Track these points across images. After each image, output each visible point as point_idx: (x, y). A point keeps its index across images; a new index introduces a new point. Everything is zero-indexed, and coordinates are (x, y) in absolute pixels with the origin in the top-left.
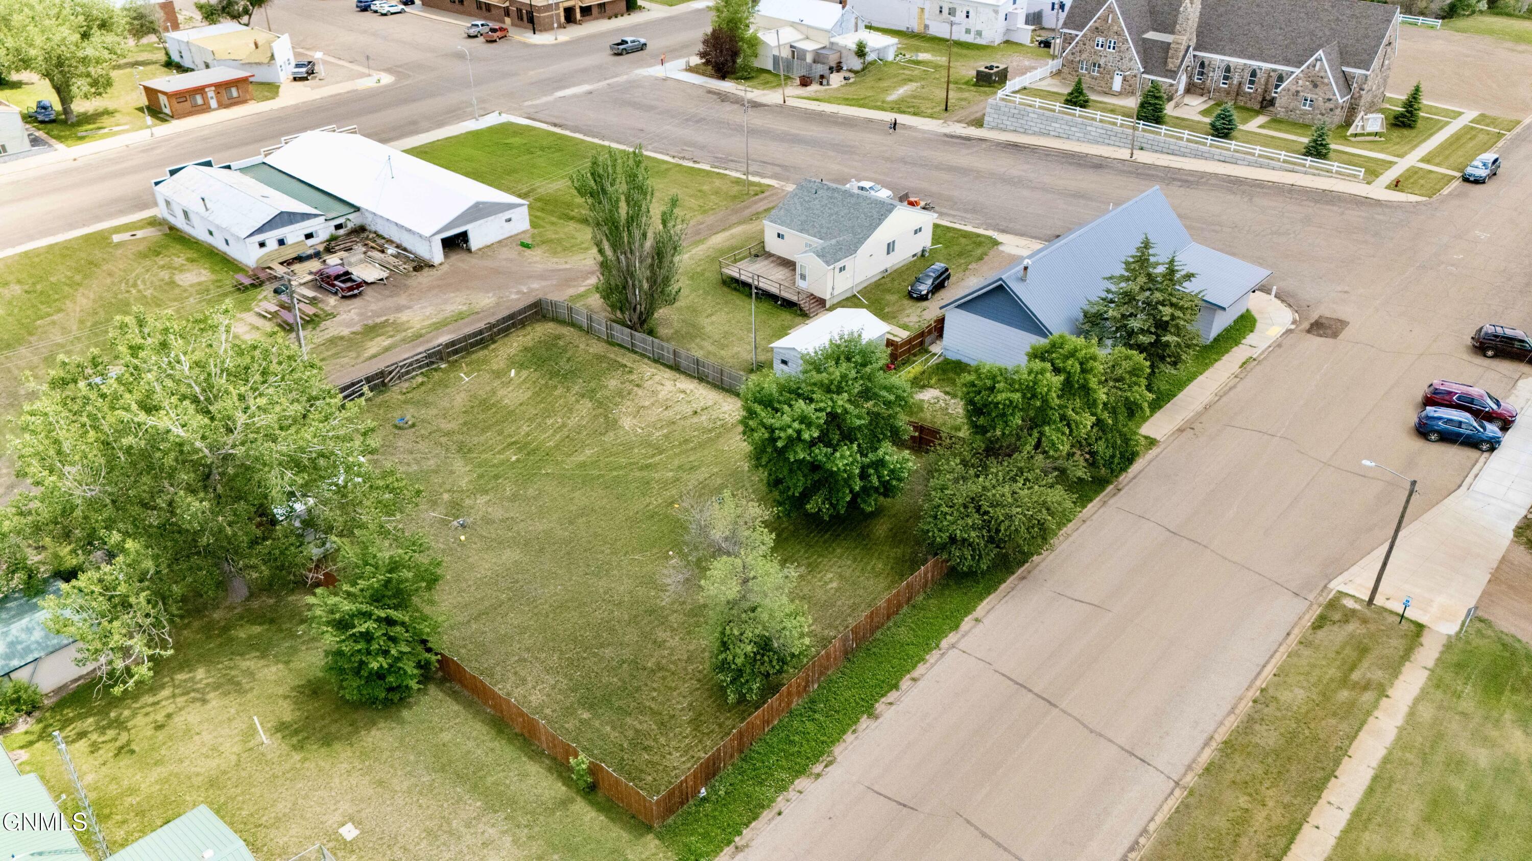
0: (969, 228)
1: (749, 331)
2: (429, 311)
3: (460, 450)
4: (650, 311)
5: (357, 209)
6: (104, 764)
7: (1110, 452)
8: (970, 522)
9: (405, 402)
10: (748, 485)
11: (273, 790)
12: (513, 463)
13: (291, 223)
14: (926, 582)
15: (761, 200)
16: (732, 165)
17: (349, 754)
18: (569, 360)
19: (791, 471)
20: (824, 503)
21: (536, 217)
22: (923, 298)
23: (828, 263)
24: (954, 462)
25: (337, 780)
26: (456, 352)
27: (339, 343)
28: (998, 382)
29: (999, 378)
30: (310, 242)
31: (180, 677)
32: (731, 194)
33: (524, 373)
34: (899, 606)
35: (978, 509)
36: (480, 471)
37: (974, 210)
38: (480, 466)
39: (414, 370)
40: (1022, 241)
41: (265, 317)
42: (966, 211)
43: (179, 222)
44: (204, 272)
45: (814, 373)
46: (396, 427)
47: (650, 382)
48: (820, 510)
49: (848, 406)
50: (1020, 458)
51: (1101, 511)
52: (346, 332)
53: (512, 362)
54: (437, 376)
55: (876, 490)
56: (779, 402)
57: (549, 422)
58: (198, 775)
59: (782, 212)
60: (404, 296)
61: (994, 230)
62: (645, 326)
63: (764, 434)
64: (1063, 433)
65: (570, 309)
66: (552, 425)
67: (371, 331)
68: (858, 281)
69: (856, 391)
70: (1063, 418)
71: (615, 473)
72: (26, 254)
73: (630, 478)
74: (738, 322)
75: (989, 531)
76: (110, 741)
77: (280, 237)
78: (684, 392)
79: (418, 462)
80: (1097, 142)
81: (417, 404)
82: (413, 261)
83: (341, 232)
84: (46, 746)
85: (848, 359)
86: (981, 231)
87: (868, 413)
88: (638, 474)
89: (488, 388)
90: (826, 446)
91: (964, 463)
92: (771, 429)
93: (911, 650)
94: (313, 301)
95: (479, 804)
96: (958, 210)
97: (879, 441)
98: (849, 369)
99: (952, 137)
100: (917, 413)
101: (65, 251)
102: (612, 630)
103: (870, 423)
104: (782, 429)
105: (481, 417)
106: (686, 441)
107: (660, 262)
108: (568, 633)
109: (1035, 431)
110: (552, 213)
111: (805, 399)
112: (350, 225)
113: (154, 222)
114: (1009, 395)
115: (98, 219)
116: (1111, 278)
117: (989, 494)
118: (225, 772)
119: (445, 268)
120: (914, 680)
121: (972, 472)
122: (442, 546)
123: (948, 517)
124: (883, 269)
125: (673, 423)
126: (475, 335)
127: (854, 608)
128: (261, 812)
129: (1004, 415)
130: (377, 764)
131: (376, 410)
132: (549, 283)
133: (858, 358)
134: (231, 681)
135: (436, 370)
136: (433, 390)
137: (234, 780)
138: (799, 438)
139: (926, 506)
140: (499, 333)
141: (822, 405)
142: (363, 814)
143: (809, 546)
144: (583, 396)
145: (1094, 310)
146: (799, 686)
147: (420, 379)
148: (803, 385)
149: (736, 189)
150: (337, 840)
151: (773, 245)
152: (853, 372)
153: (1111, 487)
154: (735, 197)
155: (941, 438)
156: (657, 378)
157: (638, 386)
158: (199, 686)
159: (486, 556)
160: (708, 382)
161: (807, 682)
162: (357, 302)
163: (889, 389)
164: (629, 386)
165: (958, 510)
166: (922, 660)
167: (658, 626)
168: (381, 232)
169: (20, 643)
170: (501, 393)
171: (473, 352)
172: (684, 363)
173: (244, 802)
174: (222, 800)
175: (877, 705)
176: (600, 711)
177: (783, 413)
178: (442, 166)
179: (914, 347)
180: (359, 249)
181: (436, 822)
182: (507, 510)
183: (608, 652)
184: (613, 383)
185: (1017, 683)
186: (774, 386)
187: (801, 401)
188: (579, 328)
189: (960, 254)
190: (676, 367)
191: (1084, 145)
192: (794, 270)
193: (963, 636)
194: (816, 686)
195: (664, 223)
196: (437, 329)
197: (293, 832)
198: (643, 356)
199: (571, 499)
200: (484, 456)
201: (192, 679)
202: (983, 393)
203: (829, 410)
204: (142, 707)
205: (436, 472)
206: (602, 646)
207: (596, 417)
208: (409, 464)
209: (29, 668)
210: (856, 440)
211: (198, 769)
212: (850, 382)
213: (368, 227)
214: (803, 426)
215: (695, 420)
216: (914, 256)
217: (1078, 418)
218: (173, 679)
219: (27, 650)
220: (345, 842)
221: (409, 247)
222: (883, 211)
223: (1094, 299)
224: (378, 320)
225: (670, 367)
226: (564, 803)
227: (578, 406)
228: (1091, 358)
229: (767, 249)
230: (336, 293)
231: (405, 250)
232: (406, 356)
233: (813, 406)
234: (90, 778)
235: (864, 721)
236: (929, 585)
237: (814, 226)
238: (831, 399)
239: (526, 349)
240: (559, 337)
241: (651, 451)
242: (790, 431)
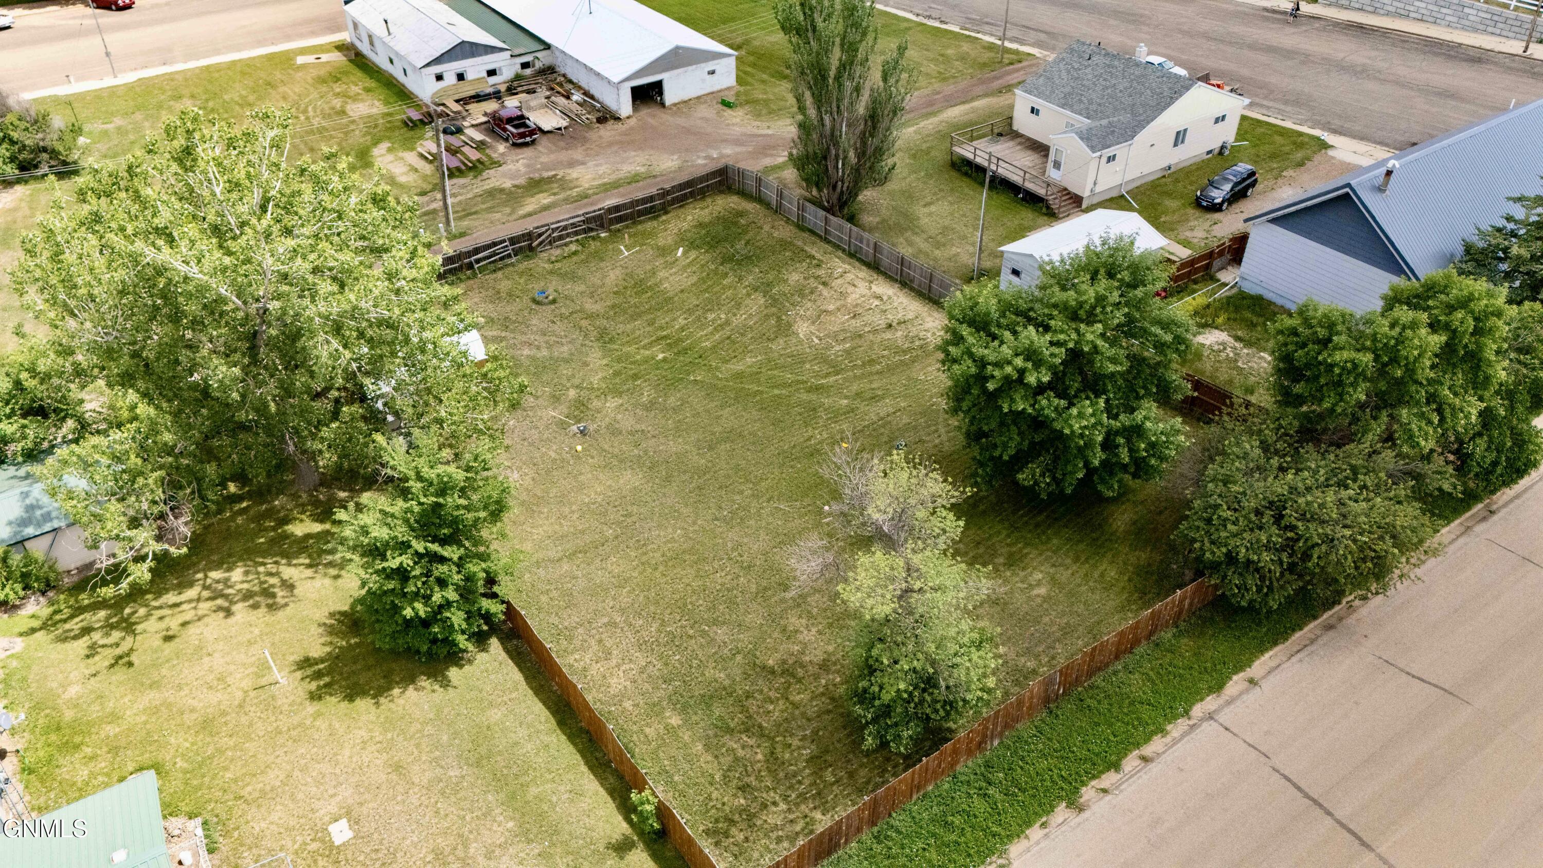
0: (1288, 124)
1: (976, 228)
2: (602, 170)
3: (600, 338)
4: (853, 192)
5: (547, 47)
6: (95, 675)
7: (1491, 457)
8: (1264, 539)
9: (551, 272)
10: (942, 430)
11: (270, 751)
12: (659, 362)
13: (473, 55)
14: (1180, 612)
15: (1018, 70)
16: (987, 28)
17: (372, 717)
18: (747, 243)
19: (1002, 424)
20: (1043, 475)
21: (745, 73)
22: (1215, 208)
23: (1093, 149)
24: (1251, 447)
25: (347, 752)
26: (620, 219)
27: (498, 196)
28: (1338, 333)
29: (1339, 328)
30: (493, 80)
31: (215, 575)
32: (981, 60)
33: (693, 254)
34: (1136, 642)
35: (1278, 518)
36: (617, 367)
37: (1297, 101)
38: (619, 360)
39: (568, 235)
40: (1362, 147)
41: (426, 158)
42: (1286, 103)
43: (364, 48)
44: (377, 103)
45: (1056, 289)
46: (534, 301)
47: (839, 281)
48: (1036, 483)
49: (1100, 343)
50: (1356, 452)
51: (1461, 541)
52: (508, 184)
53: (681, 239)
54: (593, 245)
55: (1124, 467)
56: (999, 326)
57: (710, 316)
58: (193, 710)
59: (1041, 80)
60: (580, 150)
61: (1323, 129)
62: (846, 211)
63: (968, 367)
64: (1430, 422)
65: (759, 181)
66: (714, 320)
67: (535, 185)
68: (1129, 177)
69: (1116, 321)
70: (1432, 398)
71: (776, 392)
72: (208, 67)
73: (793, 400)
74: (964, 215)
75: (1291, 556)
76: (111, 646)
77: (459, 71)
78: (879, 298)
79: (550, 347)
80: (1476, 30)
81: (563, 276)
82: (599, 111)
83: (528, 72)
84: (45, 638)
85: (1111, 275)
86: (1305, 129)
87: (1127, 357)
88: (804, 396)
89: (648, 267)
90: (1059, 396)
91: (1265, 447)
92: (982, 363)
93: (1146, 712)
94: (480, 146)
95: (511, 824)
96: (1274, 100)
97: (1138, 398)
98: (1110, 289)
99: (1274, 11)
100: (1192, 361)
101: (245, 69)
102: (732, 603)
103: (1129, 372)
104: (998, 365)
105: (633, 301)
106: (872, 362)
107: (874, 128)
108: (677, 596)
109: (1384, 413)
110: (764, 69)
111: (1037, 326)
112: (538, 65)
113: (342, 47)
114: (1353, 355)
115: (288, 38)
116: (1519, 200)
117: (1301, 500)
118: (224, 713)
119: (633, 121)
120: (1145, 759)
121: (1275, 462)
122: (553, 455)
123: (1230, 527)
124: (1166, 164)
125: (860, 336)
126: (644, 201)
127: (1067, 631)
128: (247, 779)
129: (1340, 383)
130: (401, 738)
131: (517, 278)
132: (743, 149)
133: (1126, 275)
134: (267, 593)
135: (593, 238)
136: (585, 262)
137: (231, 725)
138: (1021, 380)
139: (1197, 503)
140: (674, 201)
141: (1062, 337)
142: (364, 810)
143: (1014, 528)
144: (756, 289)
145: (1481, 244)
146: (971, 741)
147: (573, 247)
148: (1037, 306)
149: (987, 56)
150: (323, 841)
151: (1023, 122)
152: (1116, 294)
153: (1480, 506)
154: (985, 65)
155: (1232, 404)
156: (850, 276)
157: (825, 284)
158: (230, 591)
159: (601, 476)
160: (912, 289)
161: (984, 736)
162: (528, 152)
163: (1166, 325)
164: (813, 283)
165: (1245, 517)
166: (1162, 731)
167: (791, 608)
168: (570, 76)
169: (40, 507)
170: (662, 274)
171: (641, 222)
172: (885, 261)
173: (232, 760)
174: (210, 751)
175: (1084, 790)
176: (694, 718)
177: (1002, 343)
178: (654, 8)
179: (1197, 271)
180: (543, 92)
181: (451, 840)
182: (639, 420)
183: (721, 633)
184: (794, 277)
185: (1307, 796)
186: (994, 301)
187: (1031, 328)
188: (767, 205)
189: (1273, 156)
190: (874, 266)
191: (1456, 32)
192: (1047, 156)
193: (1229, 703)
194: (996, 743)
195: (885, 79)
196: (606, 190)
197: (275, 817)
198: (838, 247)
199: (718, 417)
200: (626, 349)
201: (227, 580)
202: (1310, 346)
203: (1071, 345)
204: (160, 607)
205: (567, 361)
206: (715, 622)
207: (767, 317)
208: (538, 348)
209: (48, 539)
210: (1105, 392)
211: (195, 703)
212: (1109, 309)
213: (558, 69)
214: (1029, 365)
215: (888, 335)
216: (1209, 152)
217: (1457, 401)
218: (206, 577)
219: (47, 517)
220: (332, 846)
221: (597, 94)
222: (1179, 88)
223: (1485, 227)
224: (546, 174)
225: (868, 265)
226: (622, 848)
227: (748, 301)
228: (1493, 314)
229: (1015, 128)
230: (507, 140)
231: (592, 97)
232: (561, 218)
233: (1048, 337)
234: (73, 691)
235: (1061, 812)
236: (1184, 616)
237: (1080, 101)
238: (1077, 331)
239: (701, 225)
240: (741, 214)
241: (825, 369)
242: (1009, 369)
